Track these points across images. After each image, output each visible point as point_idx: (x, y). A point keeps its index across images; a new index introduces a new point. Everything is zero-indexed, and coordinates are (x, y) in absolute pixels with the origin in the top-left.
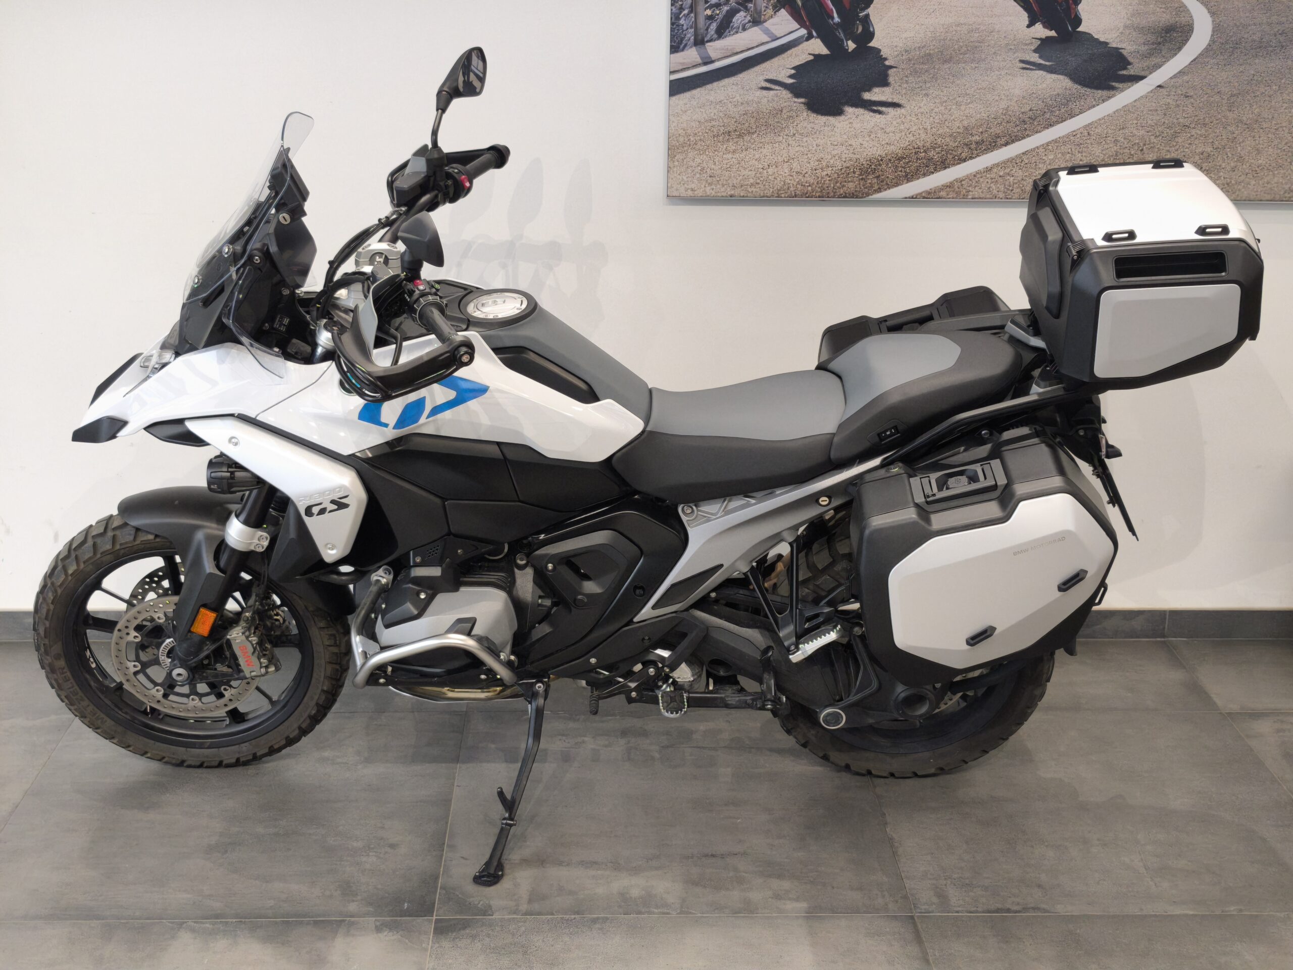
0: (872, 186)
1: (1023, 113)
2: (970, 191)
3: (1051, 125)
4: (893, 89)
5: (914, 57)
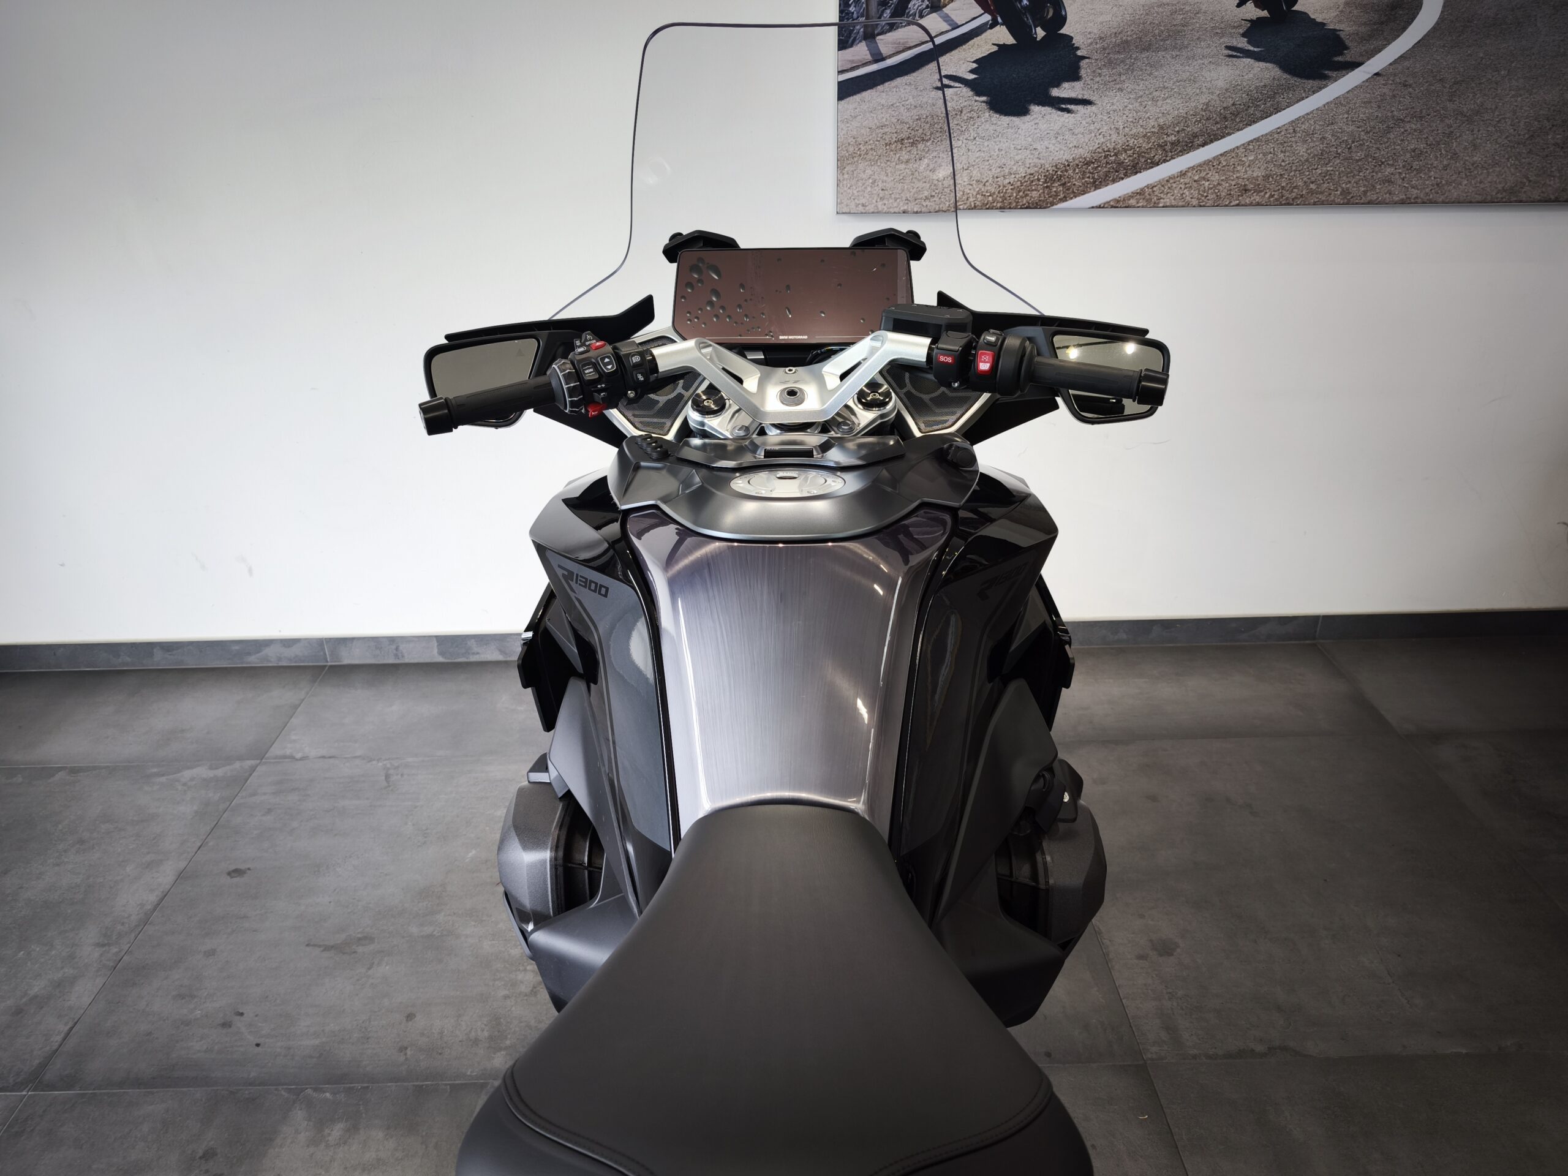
0: (1057, 194)
1: (1224, 108)
2: (1161, 198)
3: (1254, 122)
4: (1084, 84)
5: (1109, 45)
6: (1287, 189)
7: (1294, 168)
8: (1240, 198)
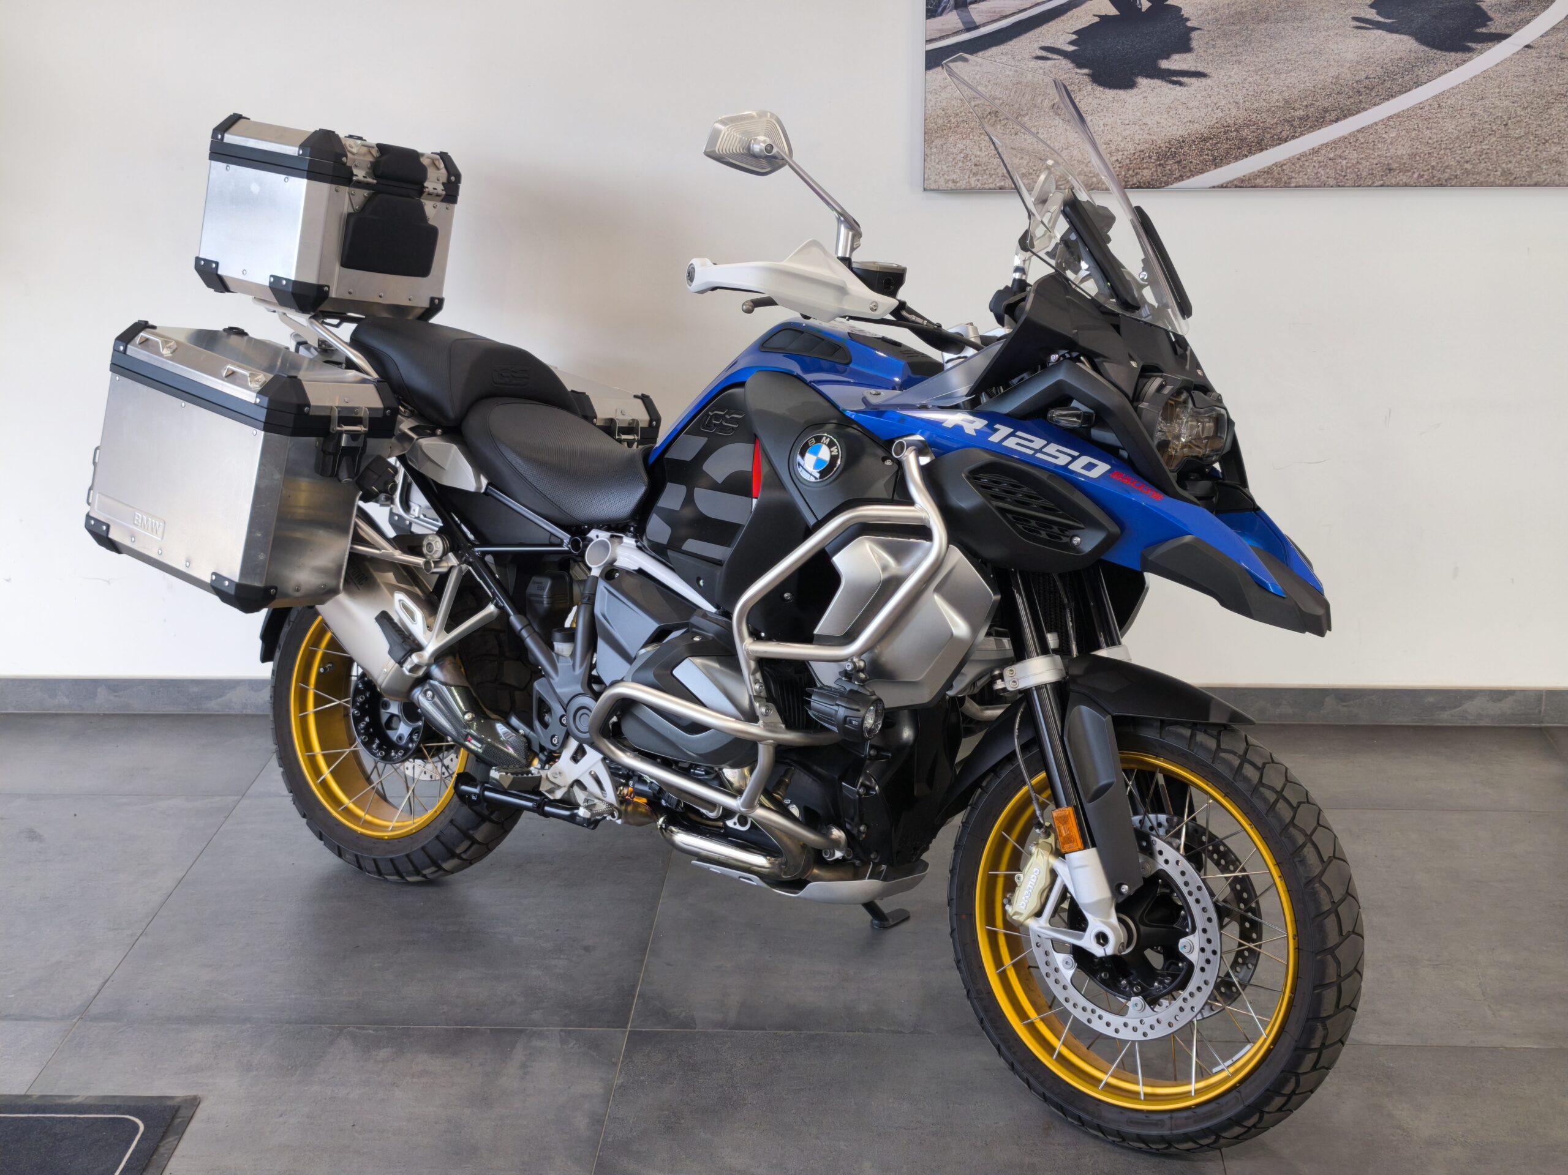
0: (1172, 172)
1: (1357, 82)
2: (1292, 178)
3: (1392, 96)
4: (1196, 56)
5: (1222, 16)
6: (1438, 168)
7: (1443, 146)
8: (1384, 179)
